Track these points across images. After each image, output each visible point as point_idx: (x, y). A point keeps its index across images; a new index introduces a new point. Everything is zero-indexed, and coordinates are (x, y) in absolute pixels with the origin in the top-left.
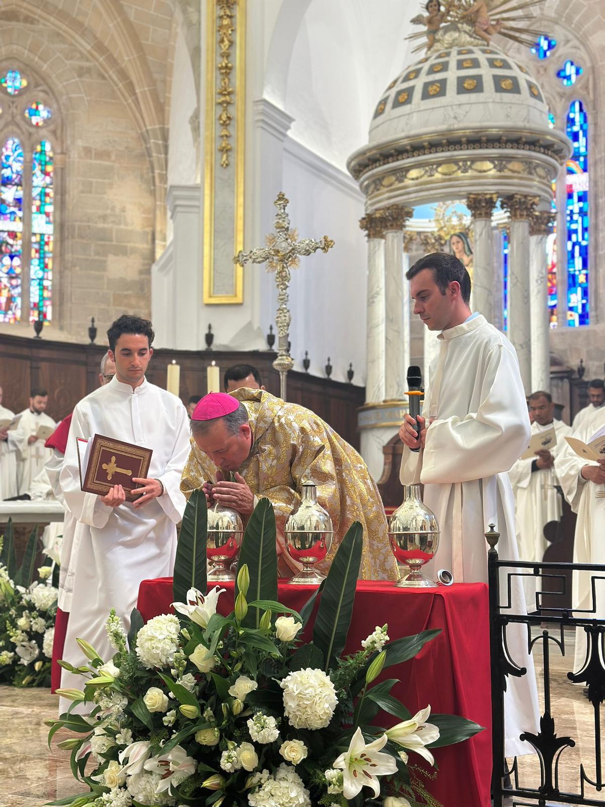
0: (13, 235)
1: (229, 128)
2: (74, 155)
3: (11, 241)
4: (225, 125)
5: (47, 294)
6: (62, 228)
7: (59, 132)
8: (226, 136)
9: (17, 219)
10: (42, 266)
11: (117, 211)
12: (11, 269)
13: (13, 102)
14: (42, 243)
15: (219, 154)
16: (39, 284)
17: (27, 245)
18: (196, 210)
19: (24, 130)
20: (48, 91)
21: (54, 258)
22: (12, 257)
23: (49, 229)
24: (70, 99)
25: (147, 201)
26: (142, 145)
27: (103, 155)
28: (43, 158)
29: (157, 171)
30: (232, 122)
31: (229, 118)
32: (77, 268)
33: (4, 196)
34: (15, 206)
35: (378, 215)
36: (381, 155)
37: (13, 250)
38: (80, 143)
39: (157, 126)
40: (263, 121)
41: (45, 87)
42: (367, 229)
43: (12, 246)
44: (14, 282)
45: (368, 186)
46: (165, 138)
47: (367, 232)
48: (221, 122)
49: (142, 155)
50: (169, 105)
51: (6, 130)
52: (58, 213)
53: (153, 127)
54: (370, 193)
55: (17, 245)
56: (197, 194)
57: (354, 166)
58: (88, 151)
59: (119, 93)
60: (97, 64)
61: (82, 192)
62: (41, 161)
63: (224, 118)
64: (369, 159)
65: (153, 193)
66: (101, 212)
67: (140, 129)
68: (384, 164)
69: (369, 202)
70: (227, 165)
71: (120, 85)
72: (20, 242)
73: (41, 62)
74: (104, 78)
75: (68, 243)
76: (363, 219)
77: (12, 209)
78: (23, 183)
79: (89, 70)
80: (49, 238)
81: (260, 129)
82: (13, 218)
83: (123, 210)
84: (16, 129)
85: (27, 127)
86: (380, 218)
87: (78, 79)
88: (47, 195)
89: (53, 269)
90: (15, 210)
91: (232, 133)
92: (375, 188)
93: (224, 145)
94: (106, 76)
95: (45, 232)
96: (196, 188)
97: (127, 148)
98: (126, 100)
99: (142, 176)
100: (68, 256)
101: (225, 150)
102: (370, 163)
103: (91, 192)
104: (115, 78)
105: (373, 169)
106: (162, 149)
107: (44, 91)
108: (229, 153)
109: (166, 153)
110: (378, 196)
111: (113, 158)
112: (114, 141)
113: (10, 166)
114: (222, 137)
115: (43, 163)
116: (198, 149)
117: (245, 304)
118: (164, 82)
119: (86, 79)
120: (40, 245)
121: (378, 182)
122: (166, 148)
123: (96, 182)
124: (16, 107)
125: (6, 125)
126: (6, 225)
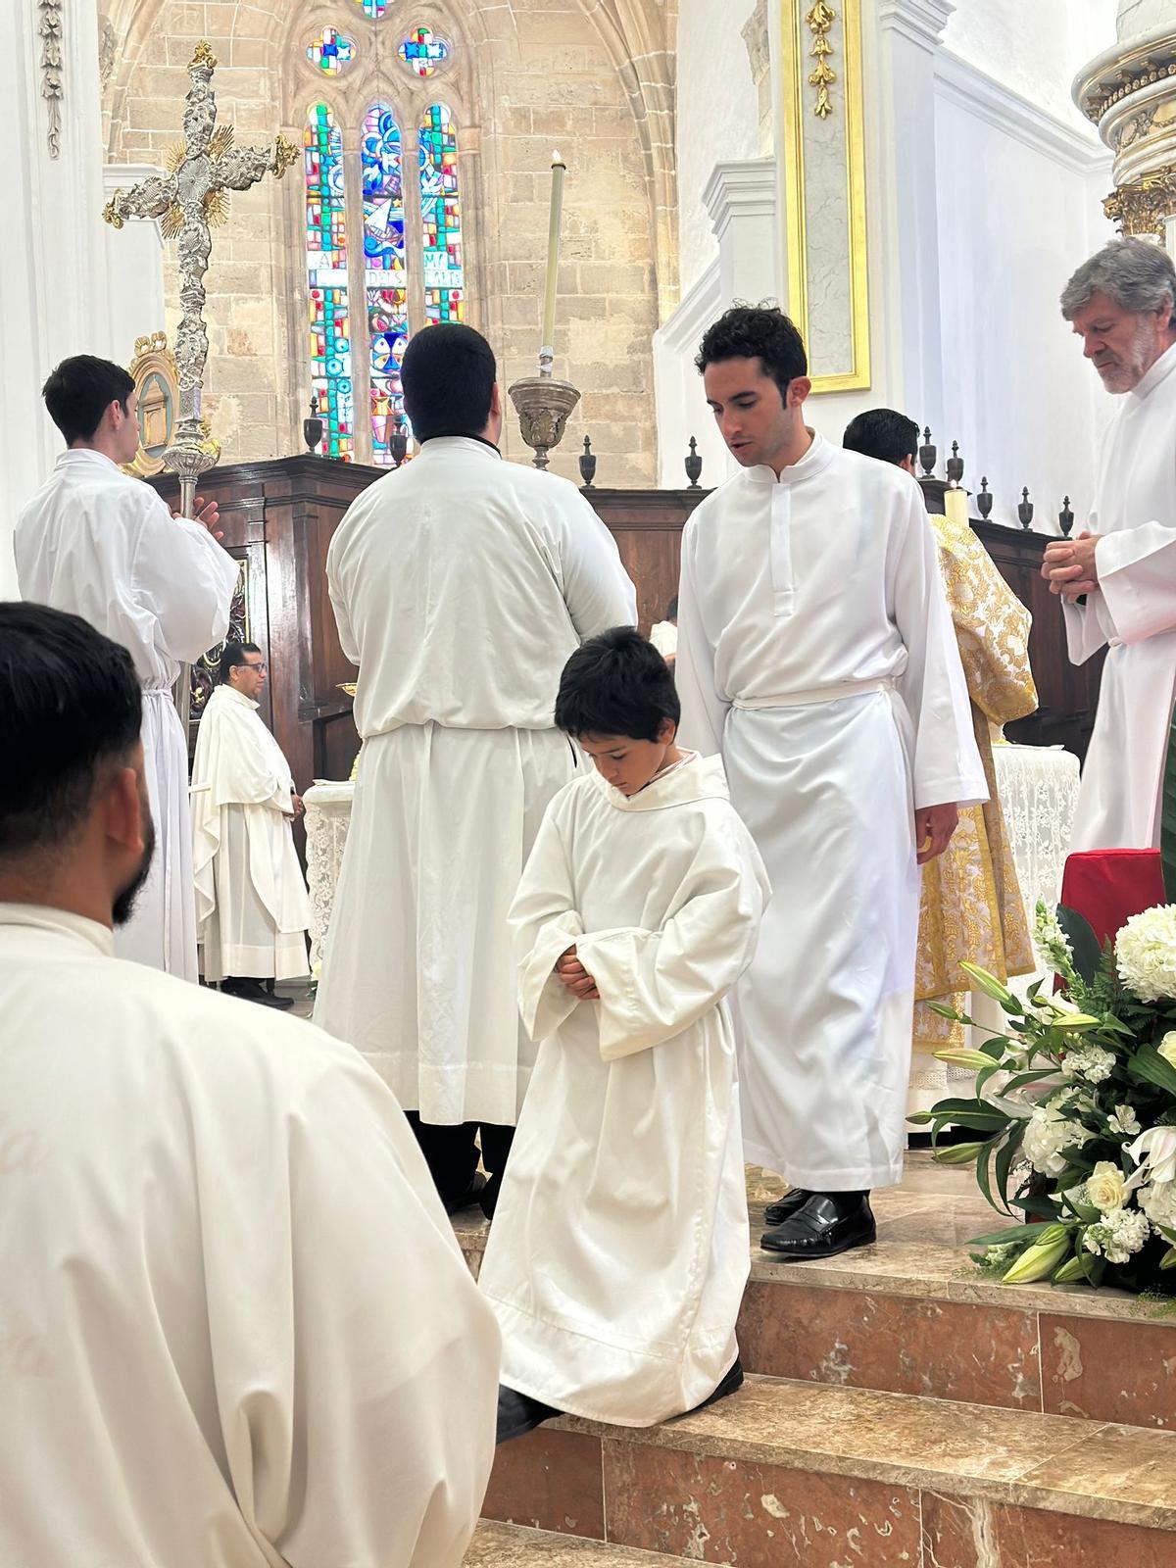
0: (390, 295)
1: (827, 36)
2: (496, 125)
3: (387, 308)
4: (820, 30)
6: (479, 275)
7: (464, 85)
8: (825, 53)
9: (397, 264)
11: (583, 231)
12: (391, 359)
13: (378, 33)
14: (446, 306)
15: (811, 93)
17: (418, 311)
18: (769, 209)
19: (402, 86)
22: (391, 338)
23: (456, 278)
24: (482, 16)
25: (639, 206)
26: (623, 95)
27: (551, 121)
28: (436, 139)
29: (655, 145)
30: (835, 24)
31: (828, 16)
32: (514, 350)
33: (369, 221)
34: (391, 239)
35: (1145, 186)
36: (1151, 61)
37: (393, 323)
38: (505, 102)
39: (652, 54)
40: (896, 15)
42: (1119, 216)
43: (389, 315)
45: (1118, 131)
46: (669, 78)
47: (1119, 224)
48: (814, 26)
49: (625, 115)
51: (365, 92)
52: (471, 245)
53: (645, 56)
54: (1124, 141)
55: (400, 314)
56: (770, 176)
57: (1089, 90)
58: (521, 115)
61: (515, 200)
62: (432, 146)
63: (819, 17)
64: (1124, 73)
65: (649, 189)
67: (619, 64)
68: (1158, 79)
69: (1125, 162)
70: (827, 112)
72: (404, 308)
75: (494, 302)
76: (1114, 196)
77: (386, 244)
78: (404, 193)
80: (456, 296)
81: (890, 31)
82: (388, 263)
83: (593, 228)
84: (383, 86)
85: (408, 80)
86: (1152, 190)
88: (448, 211)
90: (392, 245)
91: (835, 46)
92: (1136, 131)
93: (820, 72)
95: (448, 285)
96: (766, 165)
97: (595, 103)
98: (589, 8)
99: (625, 159)
100: (496, 328)
101: (823, 83)
102: (1127, 80)
103: (531, 200)
105: (1132, 91)
106: (664, 99)
107: (432, 6)
108: (832, 88)
109: (672, 108)
110: (1143, 146)
111: (569, 125)
112: (570, 92)
113: (378, 161)
114: (817, 54)
115: (438, 149)
116: (764, 88)
117: (873, 388)
120: (442, 310)
121: (1143, 117)
122: (671, 95)
123: (539, 176)
124: (383, 43)
125: (366, 81)
126: (377, 277)
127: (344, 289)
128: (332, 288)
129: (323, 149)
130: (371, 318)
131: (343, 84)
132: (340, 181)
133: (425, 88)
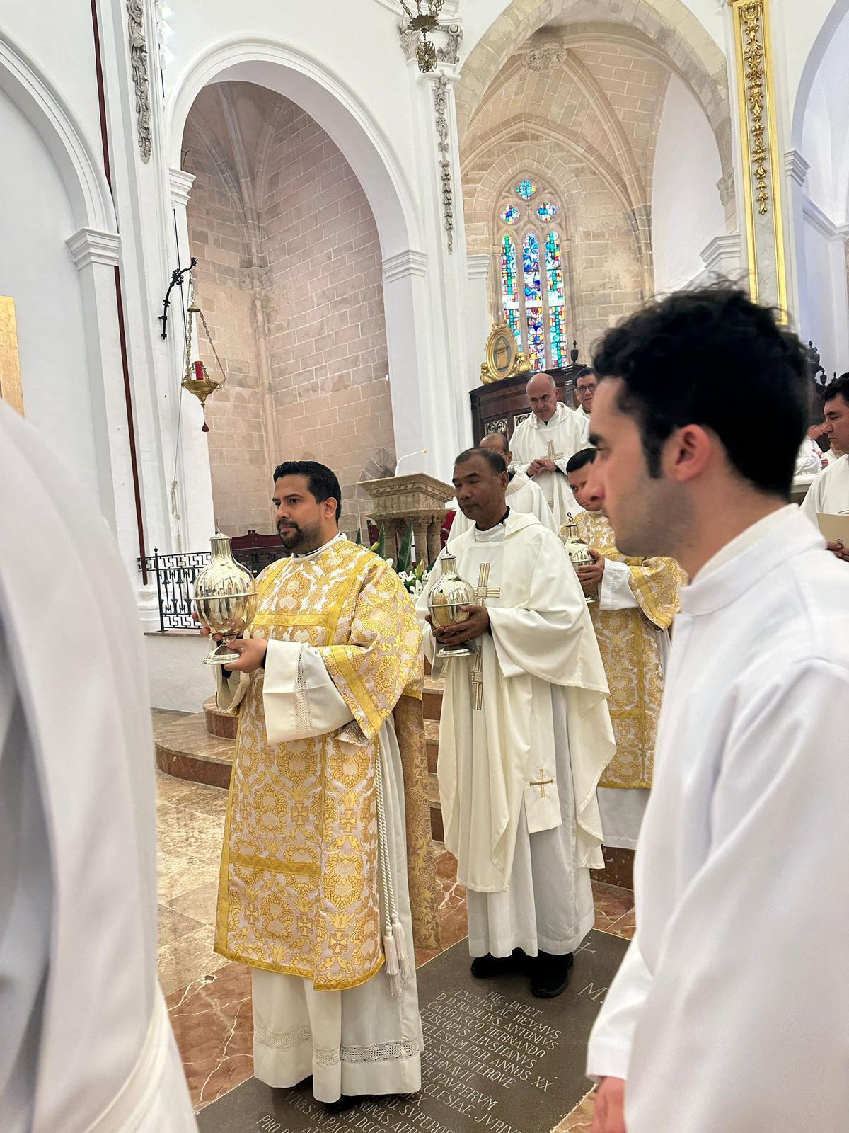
0: (535, 311)
2: (578, 239)
3: (534, 316)
5: (563, 353)
6: (572, 300)
7: (563, 223)
9: (537, 297)
10: (558, 331)
11: (613, 278)
12: (536, 338)
13: (528, 206)
14: (557, 313)
16: (557, 346)
17: (546, 317)
19: (538, 226)
20: (553, 192)
21: (567, 324)
22: (536, 328)
23: (561, 302)
24: (571, 195)
25: (635, 267)
26: (628, 223)
27: (598, 236)
28: (552, 246)
29: (643, 242)
32: (587, 329)
33: (526, 282)
34: (535, 288)
37: (537, 322)
38: (581, 229)
39: (642, 205)
41: (550, 190)
43: (535, 319)
44: (539, 347)
46: (648, 214)
49: (629, 231)
50: (651, 186)
51: (525, 229)
52: (568, 288)
53: (639, 206)
55: (539, 319)
56: (738, 241)
58: (587, 234)
59: (607, 184)
60: (589, 163)
61: (586, 268)
62: (550, 249)
65: (639, 260)
66: (601, 282)
67: (626, 210)
71: (608, 177)
72: (541, 316)
73: (547, 170)
74: (595, 174)
75: (577, 310)
77: (533, 290)
78: (540, 269)
79: (583, 169)
80: (561, 309)
82: (534, 298)
83: (618, 277)
84: (532, 226)
85: (540, 223)
87: (575, 178)
88: (557, 275)
89: (567, 333)
90: (536, 290)
94: (597, 172)
95: (558, 305)
96: (737, 236)
97: (616, 227)
98: (613, 189)
99: (630, 248)
100: (579, 321)
103: (592, 267)
104: (604, 172)
106: (646, 224)
107: (550, 193)
109: (649, 226)
111: (607, 236)
112: (607, 223)
113: (529, 257)
115: (552, 250)
118: (646, 167)
119: (582, 177)
120: (555, 315)
122: (649, 221)
123: (596, 258)
124: (531, 209)
125: (525, 226)
126: (530, 304)
127: (517, 310)
128: (513, 310)
129: (507, 254)
130: (528, 320)
131: (516, 227)
132: (515, 266)
133: (548, 226)
